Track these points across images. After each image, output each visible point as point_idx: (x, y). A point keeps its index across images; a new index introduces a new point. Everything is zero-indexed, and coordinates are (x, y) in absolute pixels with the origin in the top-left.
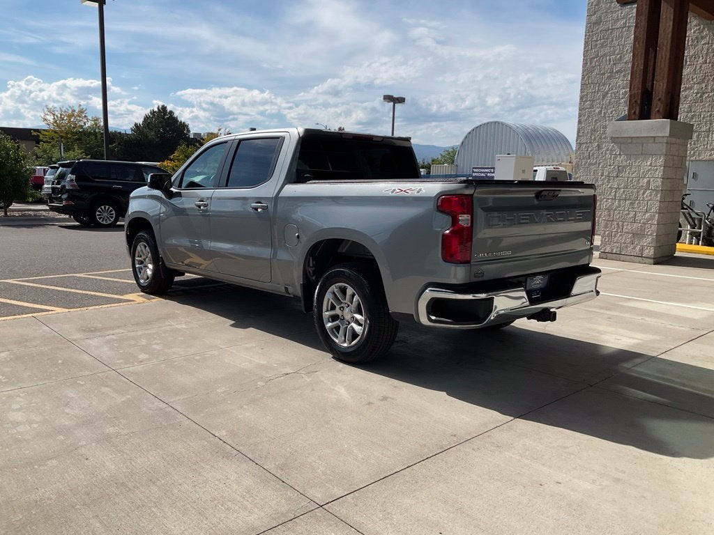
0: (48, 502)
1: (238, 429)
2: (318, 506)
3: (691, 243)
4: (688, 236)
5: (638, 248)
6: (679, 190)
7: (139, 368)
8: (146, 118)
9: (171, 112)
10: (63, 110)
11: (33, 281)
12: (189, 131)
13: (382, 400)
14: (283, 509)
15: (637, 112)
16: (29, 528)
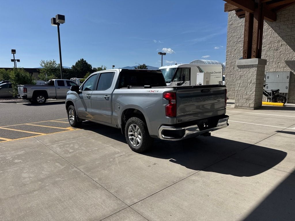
0: (33, 207)
1: (102, 178)
2: (128, 206)
3: (268, 101)
4: (267, 99)
5: (248, 104)
6: (262, 83)
7: (69, 155)
8: (77, 63)
9: (85, 61)
10: (48, 61)
11: (35, 124)
12: (92, 67)
13: (154, 165)
14: (116, 208)
15: (246, 56)
16: (25, 218)
